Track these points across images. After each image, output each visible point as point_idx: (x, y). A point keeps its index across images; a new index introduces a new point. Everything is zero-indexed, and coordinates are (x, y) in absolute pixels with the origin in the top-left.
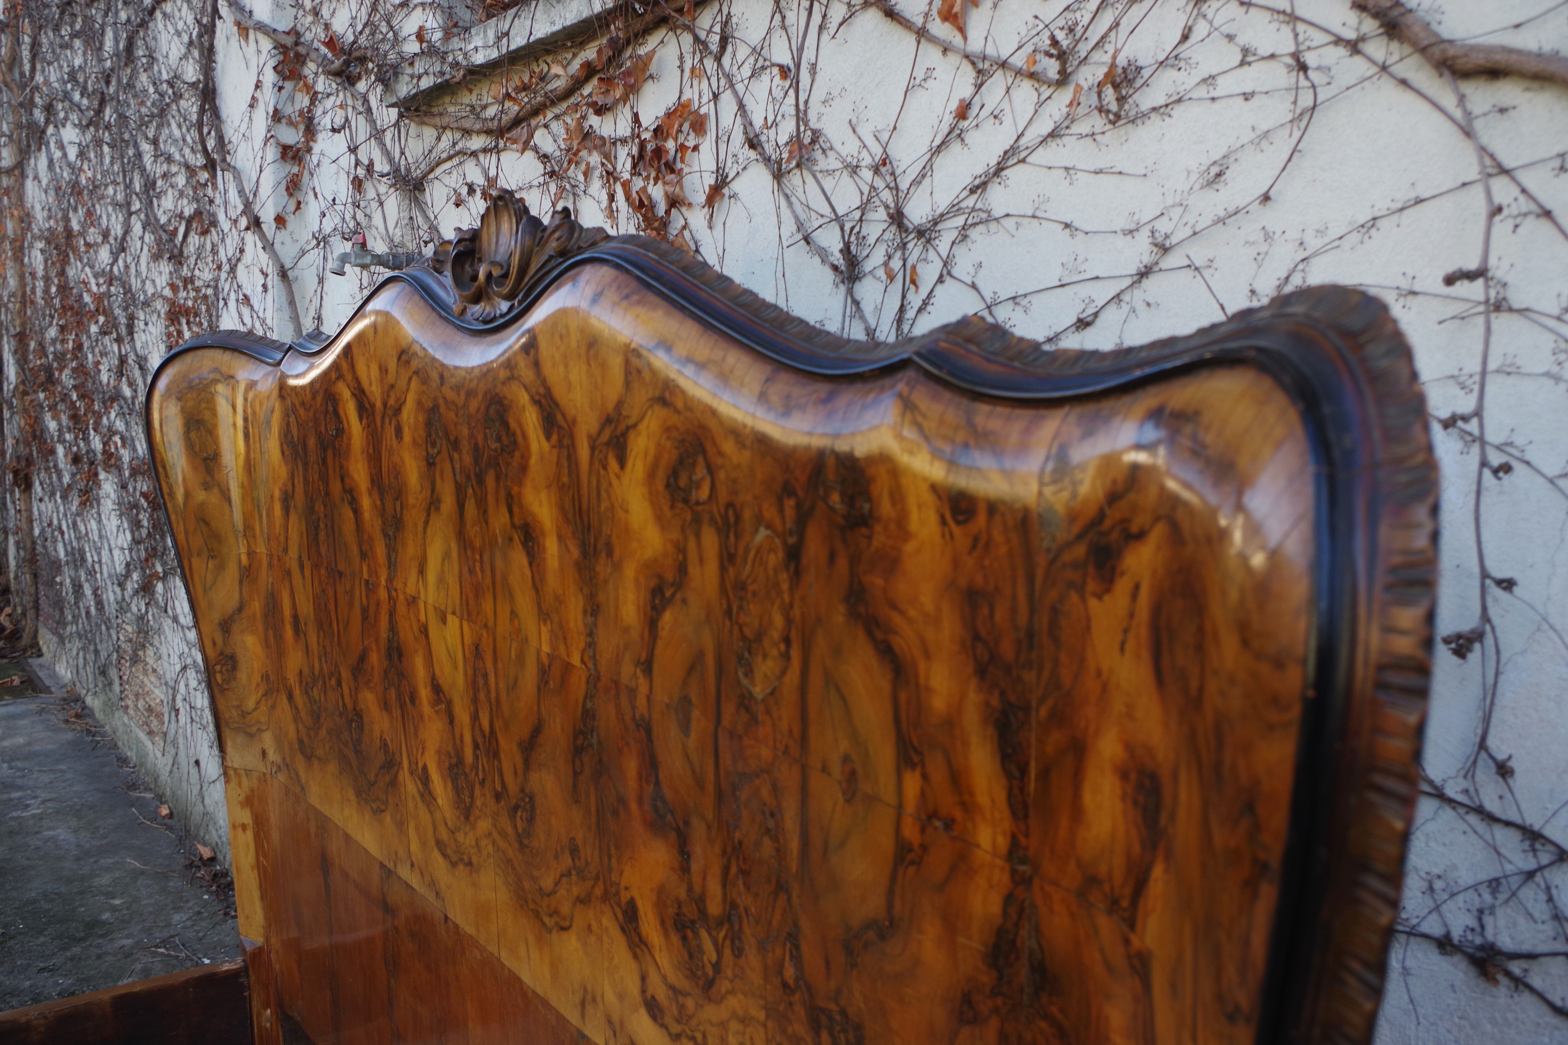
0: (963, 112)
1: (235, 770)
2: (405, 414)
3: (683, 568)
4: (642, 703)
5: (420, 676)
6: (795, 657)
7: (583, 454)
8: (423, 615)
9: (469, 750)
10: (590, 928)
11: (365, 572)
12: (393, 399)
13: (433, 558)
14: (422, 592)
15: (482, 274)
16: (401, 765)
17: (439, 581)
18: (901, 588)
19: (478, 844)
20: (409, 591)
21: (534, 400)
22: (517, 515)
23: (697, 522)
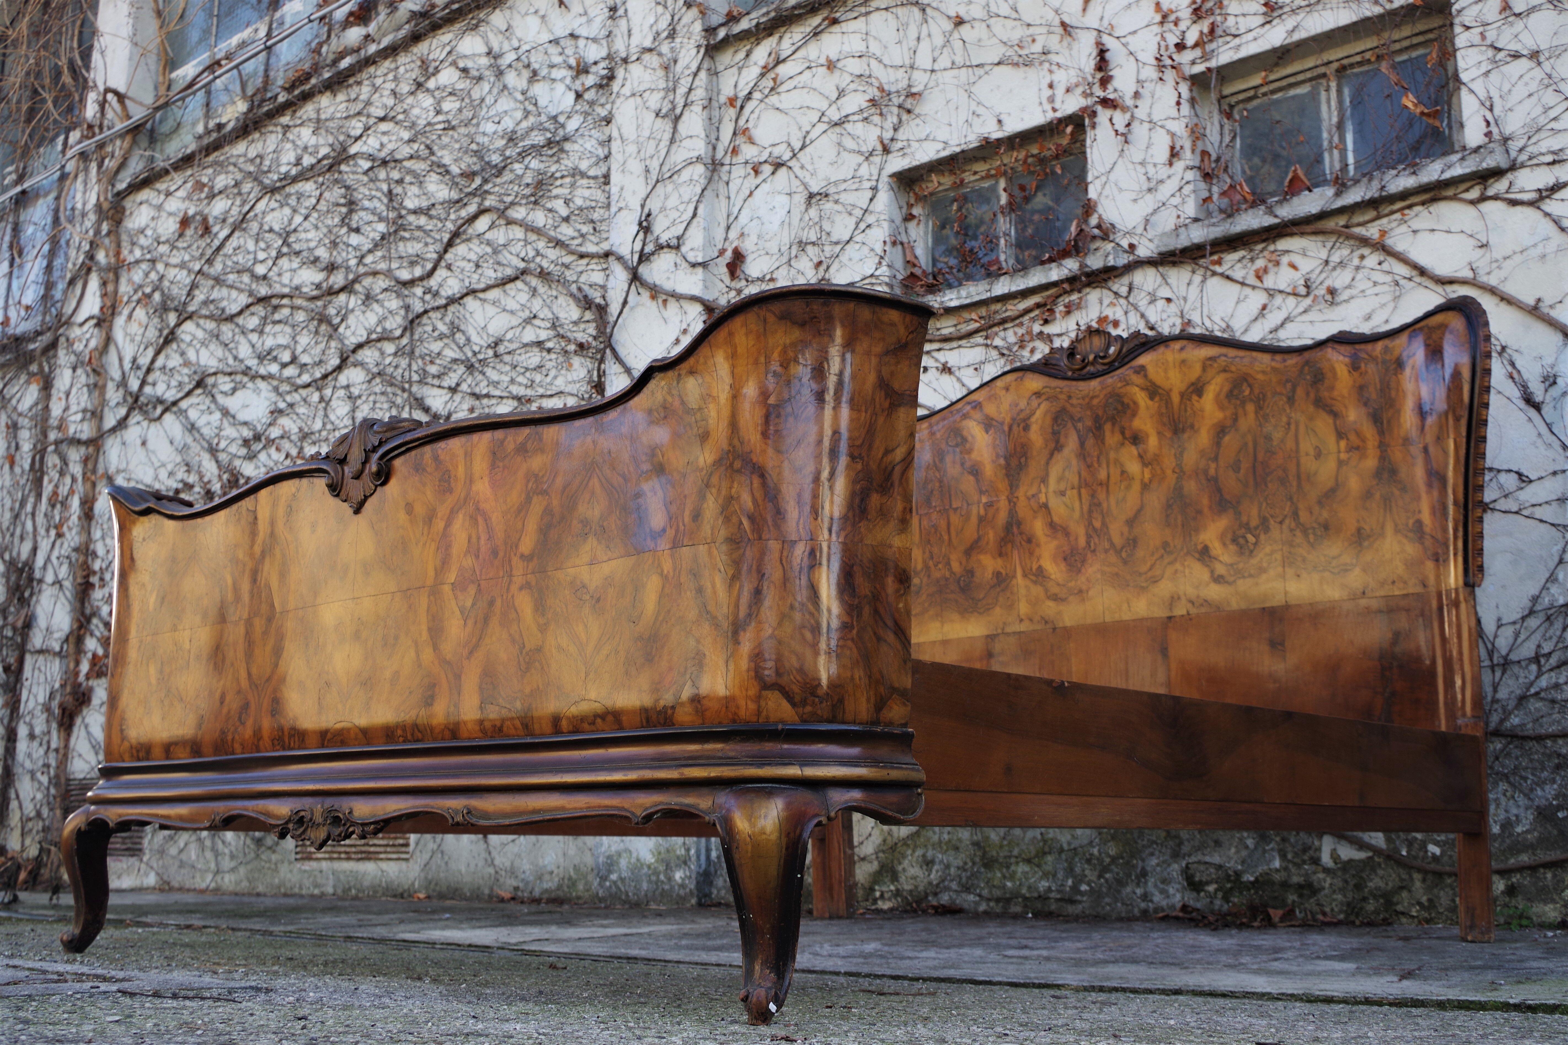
0: (1264, 308)
2: (1033, 419)
3: (1235, 420)
4: (1212, 472)
5: (1039, 527)
6: (1293, 427)
7: (1176, 398)
8: (1043, 499)
9: (1082, 542)
10: (1176, 572)
11: (984, 500)
12: (1022, 416)
13: (1055, 471)
14: (1043, 490)
15: (1091, 357)
16: (1014, 576)
17: (1060, 479)
18: (1335, 393)
19: (1088, 580)
20: (1030, 493)
21: (1142, 389)
22: (1128, 434)
23: (1243, 403)
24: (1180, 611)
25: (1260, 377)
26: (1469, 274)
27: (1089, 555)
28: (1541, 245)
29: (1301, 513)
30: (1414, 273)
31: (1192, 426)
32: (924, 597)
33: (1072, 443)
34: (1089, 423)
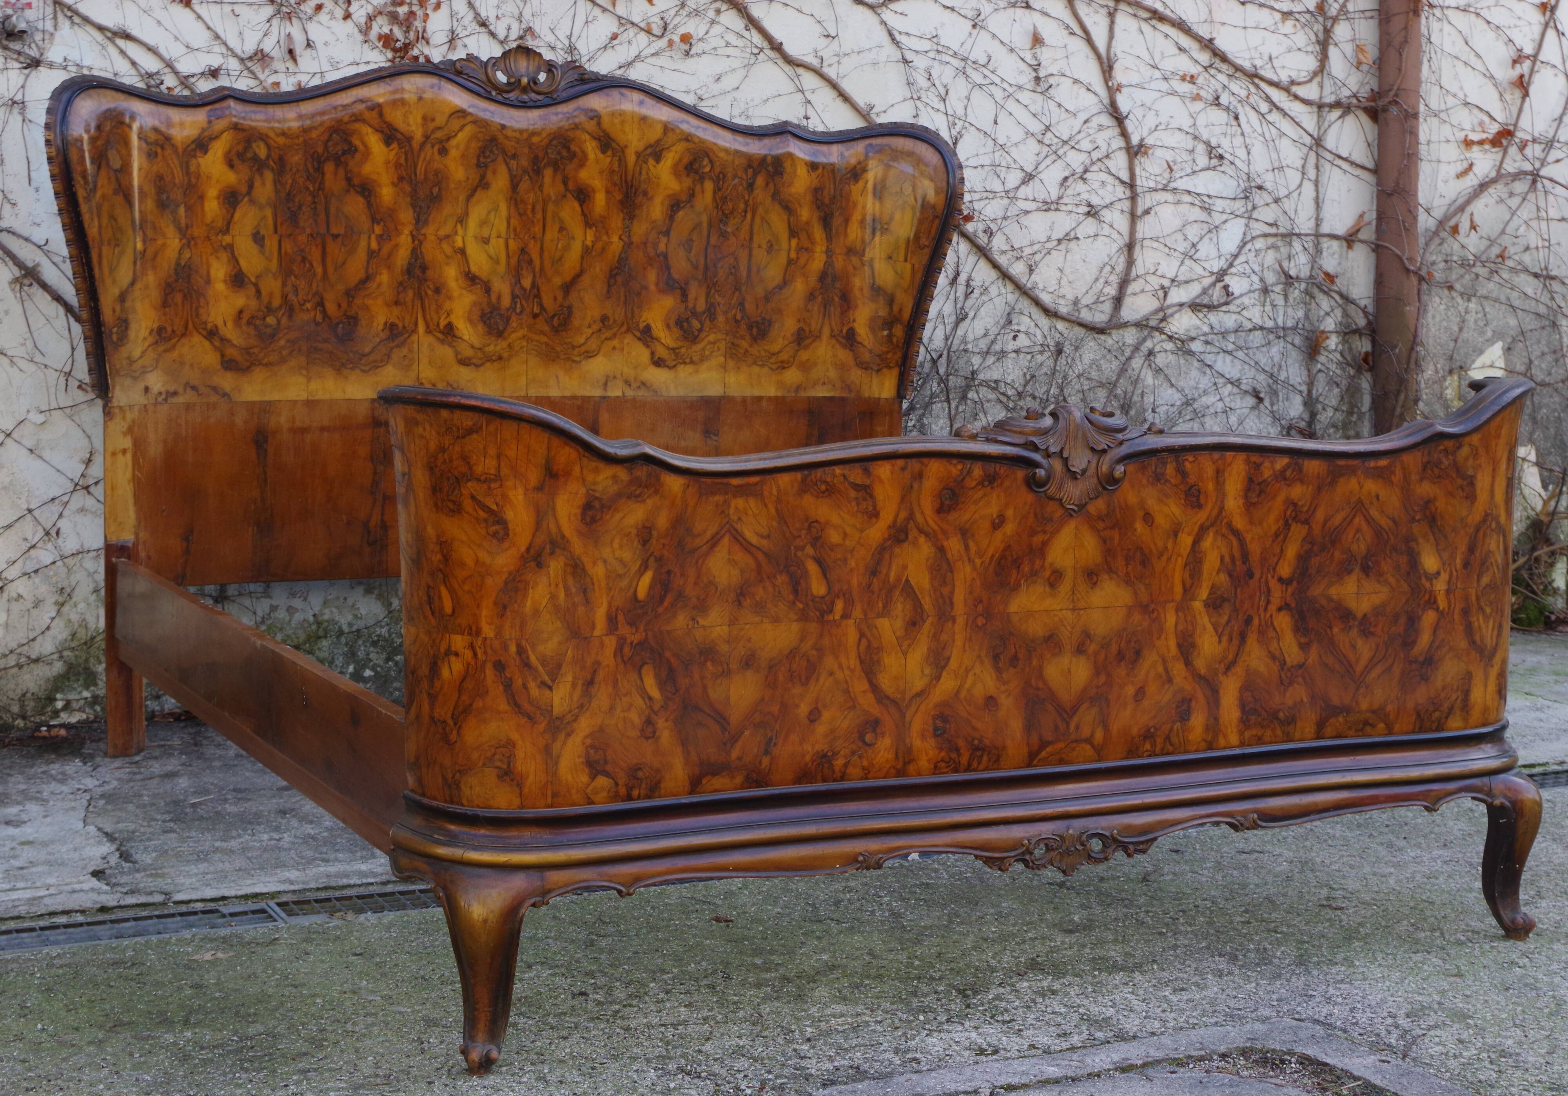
0: (615, 37)
1: (121, 408)
2: (453, 142)
3: (692, 195)
4: (662, 247)
5: (451, 274)
6: (749, 216)
7: (631, 159)
8: (459, 243)
9: (506, 302)
10: (614, 348)
11: (378, 230)
12: (439, 135)
13: (477, 213)
14: (460, 231)
15: (525, 80)
16: (414, 331)
17: (483, 223)
18: (793, 190)
19: (510, 346)
20: (442, 233)
21: (594, 138)
22: (571, 185)
23: (702, 179)
24: (615, 392)
25: (722, 155)
26: (814, 62)
27: (514, 318)
28: (874, 51)
29: (747, 305)
30: (765, 44)
31: (645, 193)
32: (282, 342)
33: (500, 181)
34: (524, 162)
